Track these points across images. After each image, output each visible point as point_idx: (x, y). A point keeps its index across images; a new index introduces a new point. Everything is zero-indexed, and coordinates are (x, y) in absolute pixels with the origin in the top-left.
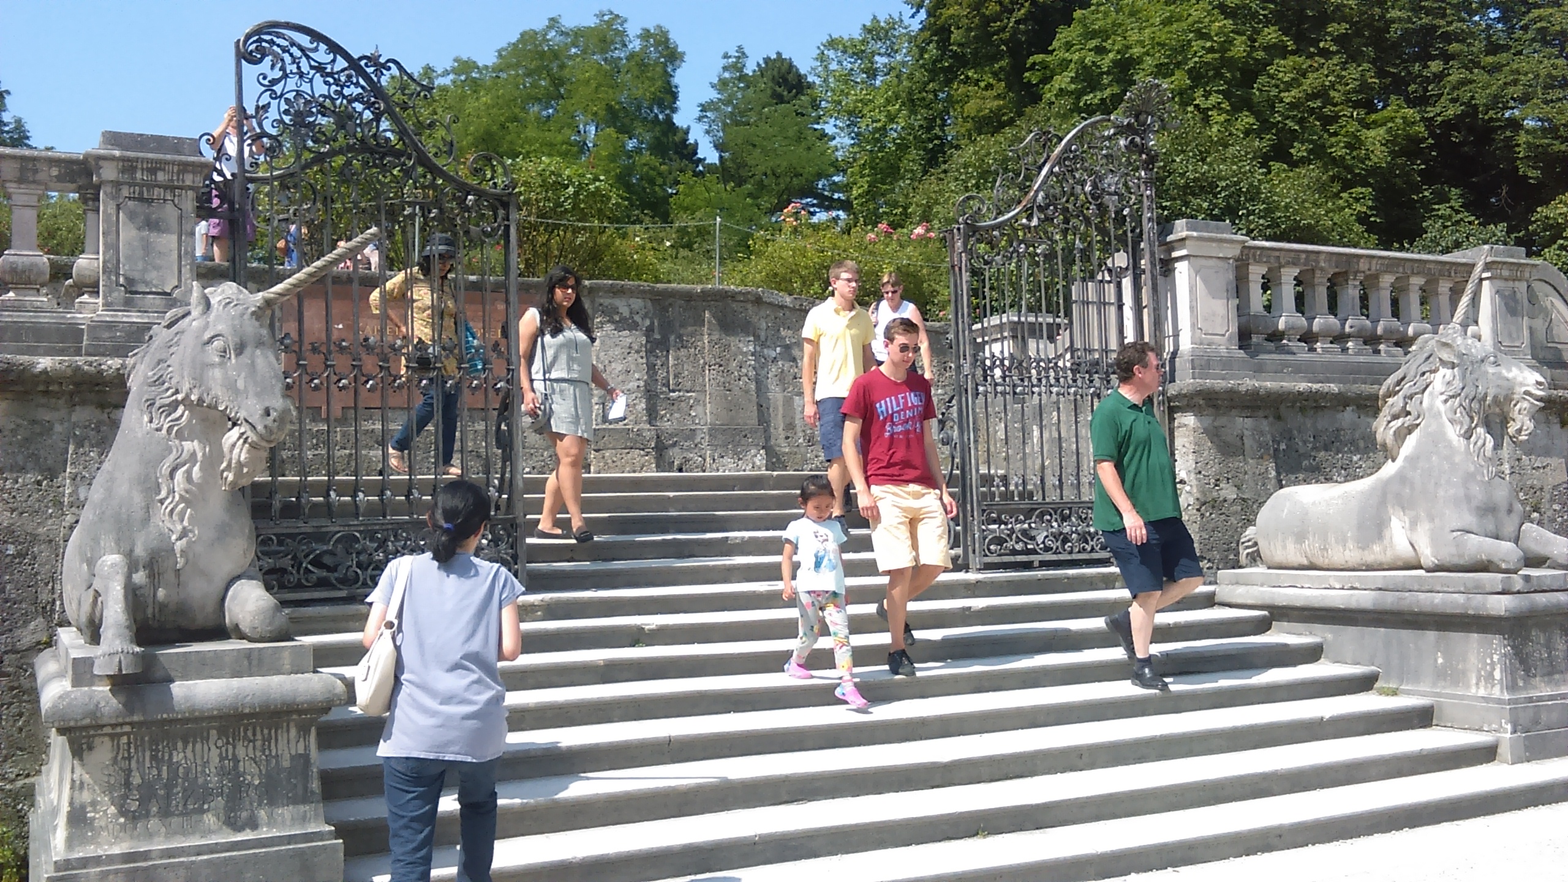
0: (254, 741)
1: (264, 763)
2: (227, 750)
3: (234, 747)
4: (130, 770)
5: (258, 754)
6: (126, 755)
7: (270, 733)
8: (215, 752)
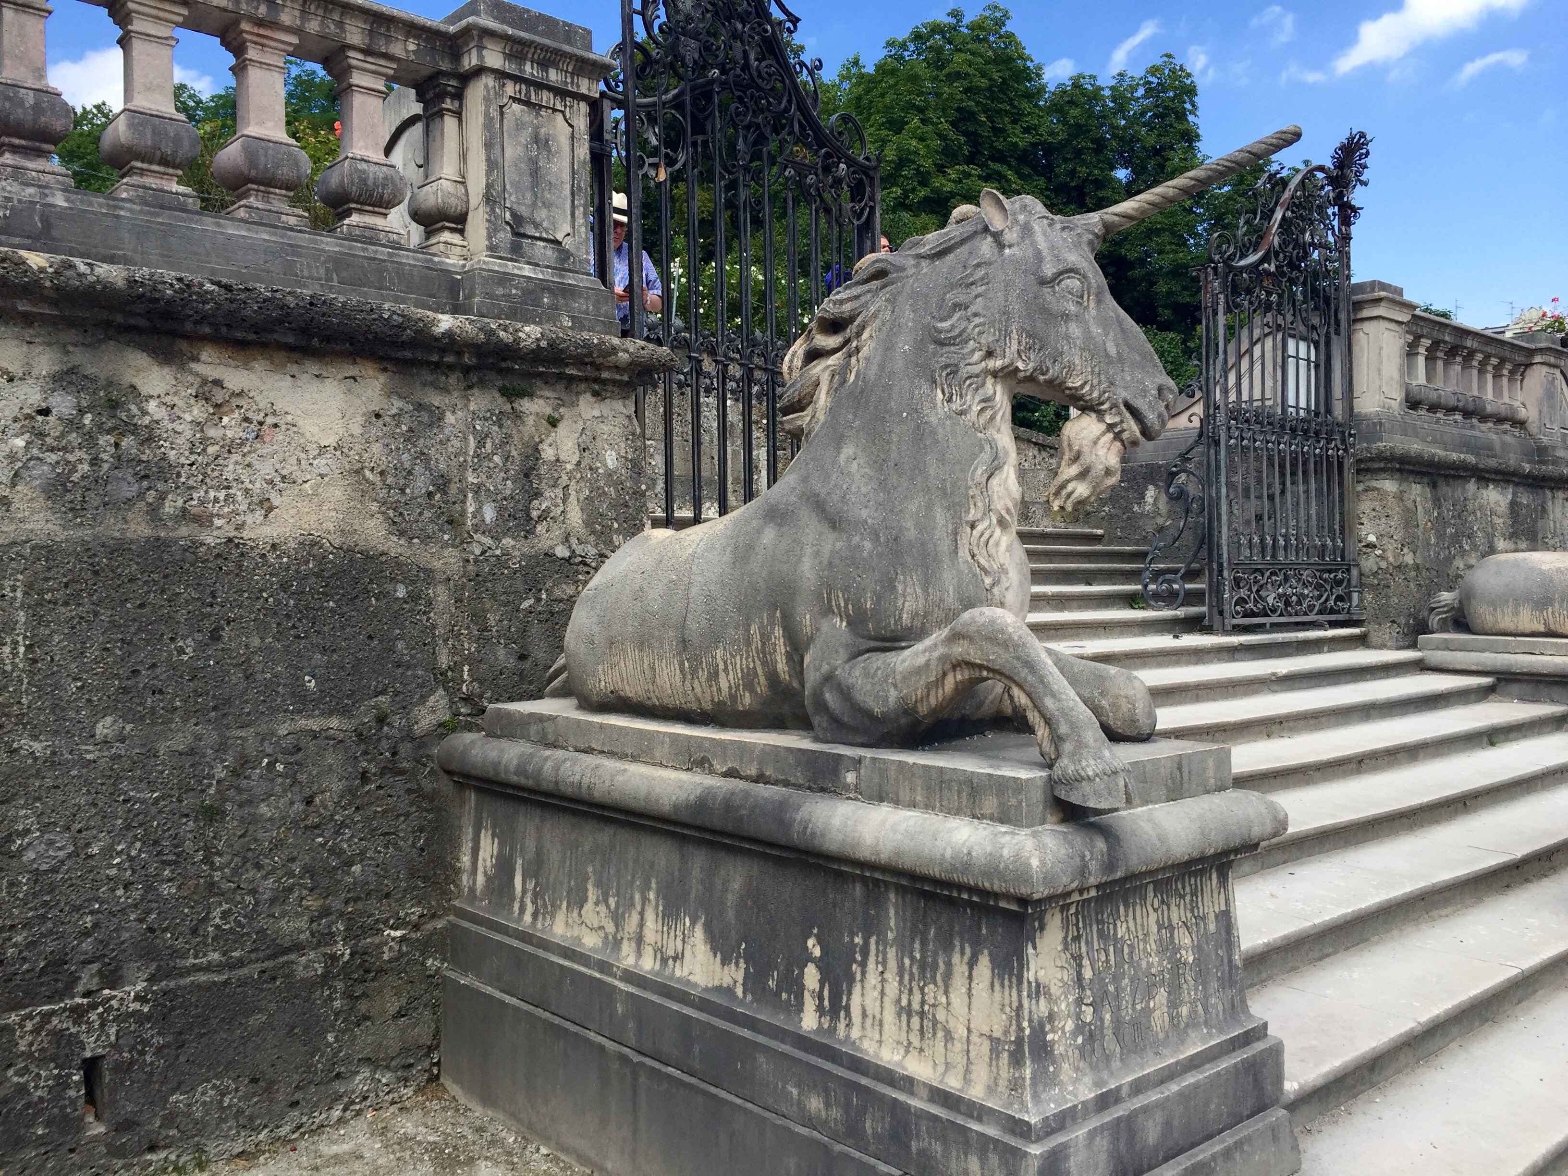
0: (1184, 898)
1: (1195, 929)
2: (1163, 914)
3: (1169, 908)
4: (1080, 957)
5: (1189, 915)
6: (1075, 934)
8: (1153, 917)
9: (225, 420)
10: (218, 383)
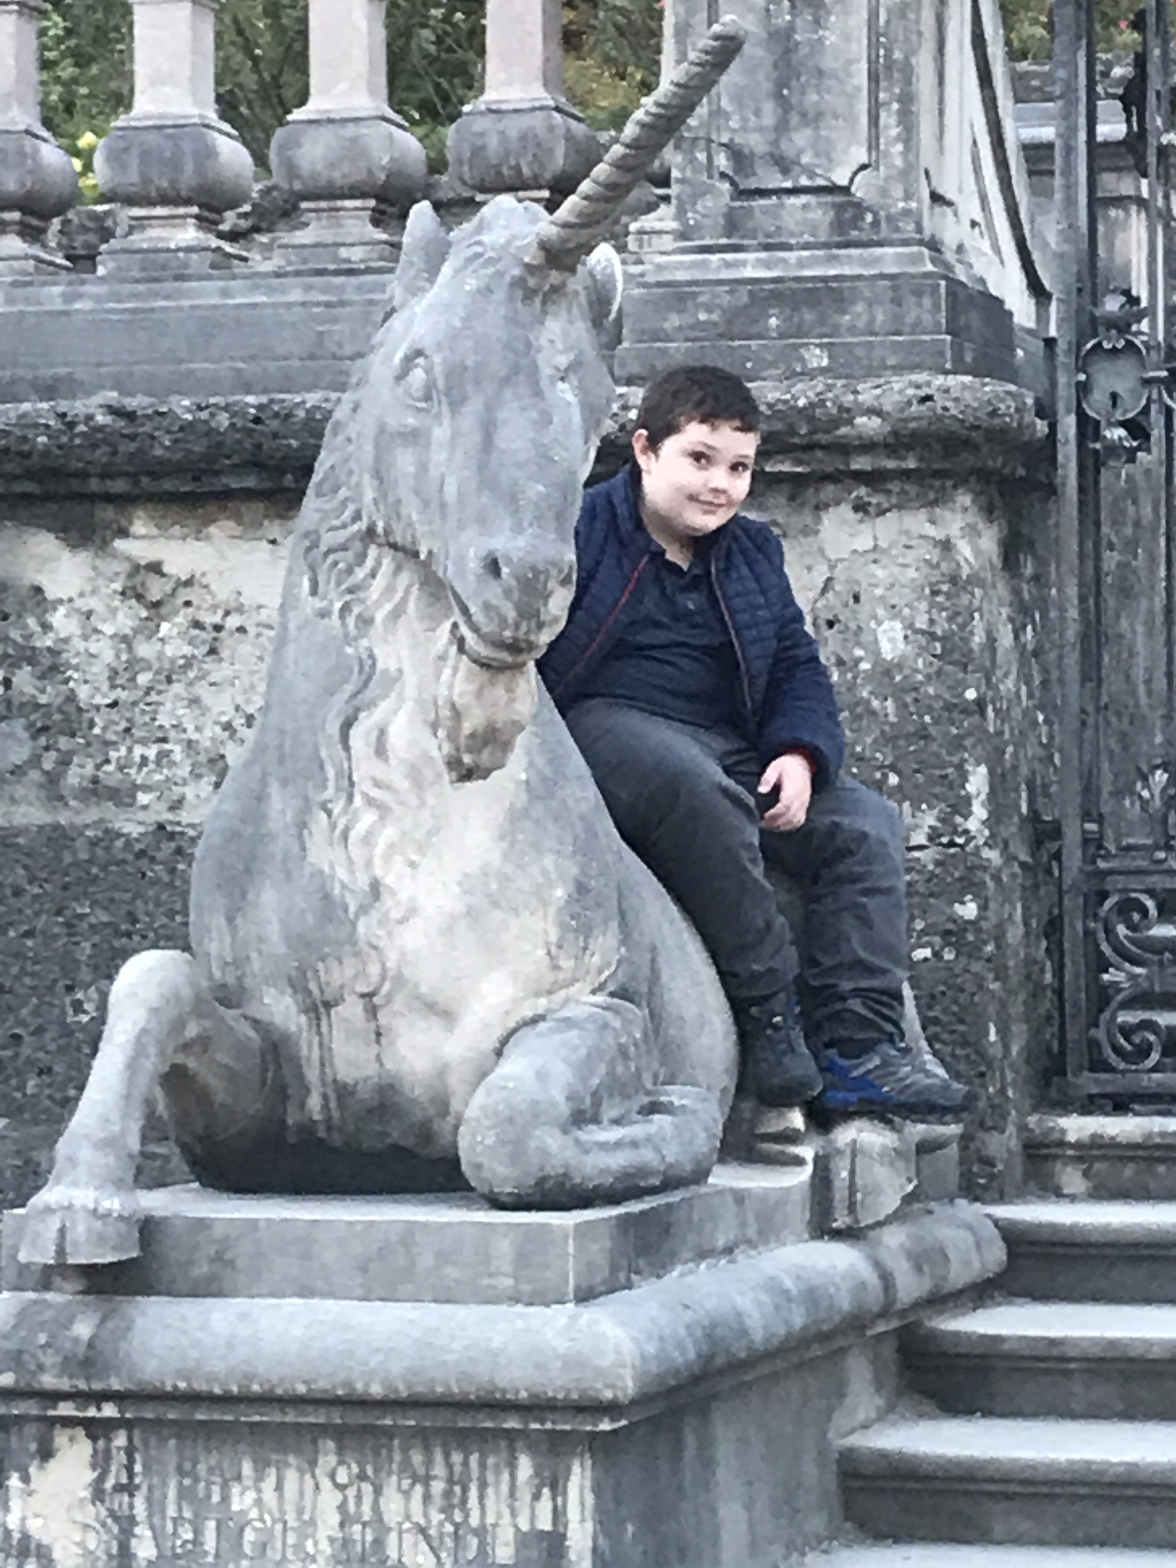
0: (426, 1480)
1: (449, 1542)
2: (359, 1497)
3: (378, 1491)
4: (132, 1520)
5: (436, 1517)
6: (124, 1480)
7: (466, 1463)
8: (330, 1498)
9: (165, 627)
10: (155, 568)
